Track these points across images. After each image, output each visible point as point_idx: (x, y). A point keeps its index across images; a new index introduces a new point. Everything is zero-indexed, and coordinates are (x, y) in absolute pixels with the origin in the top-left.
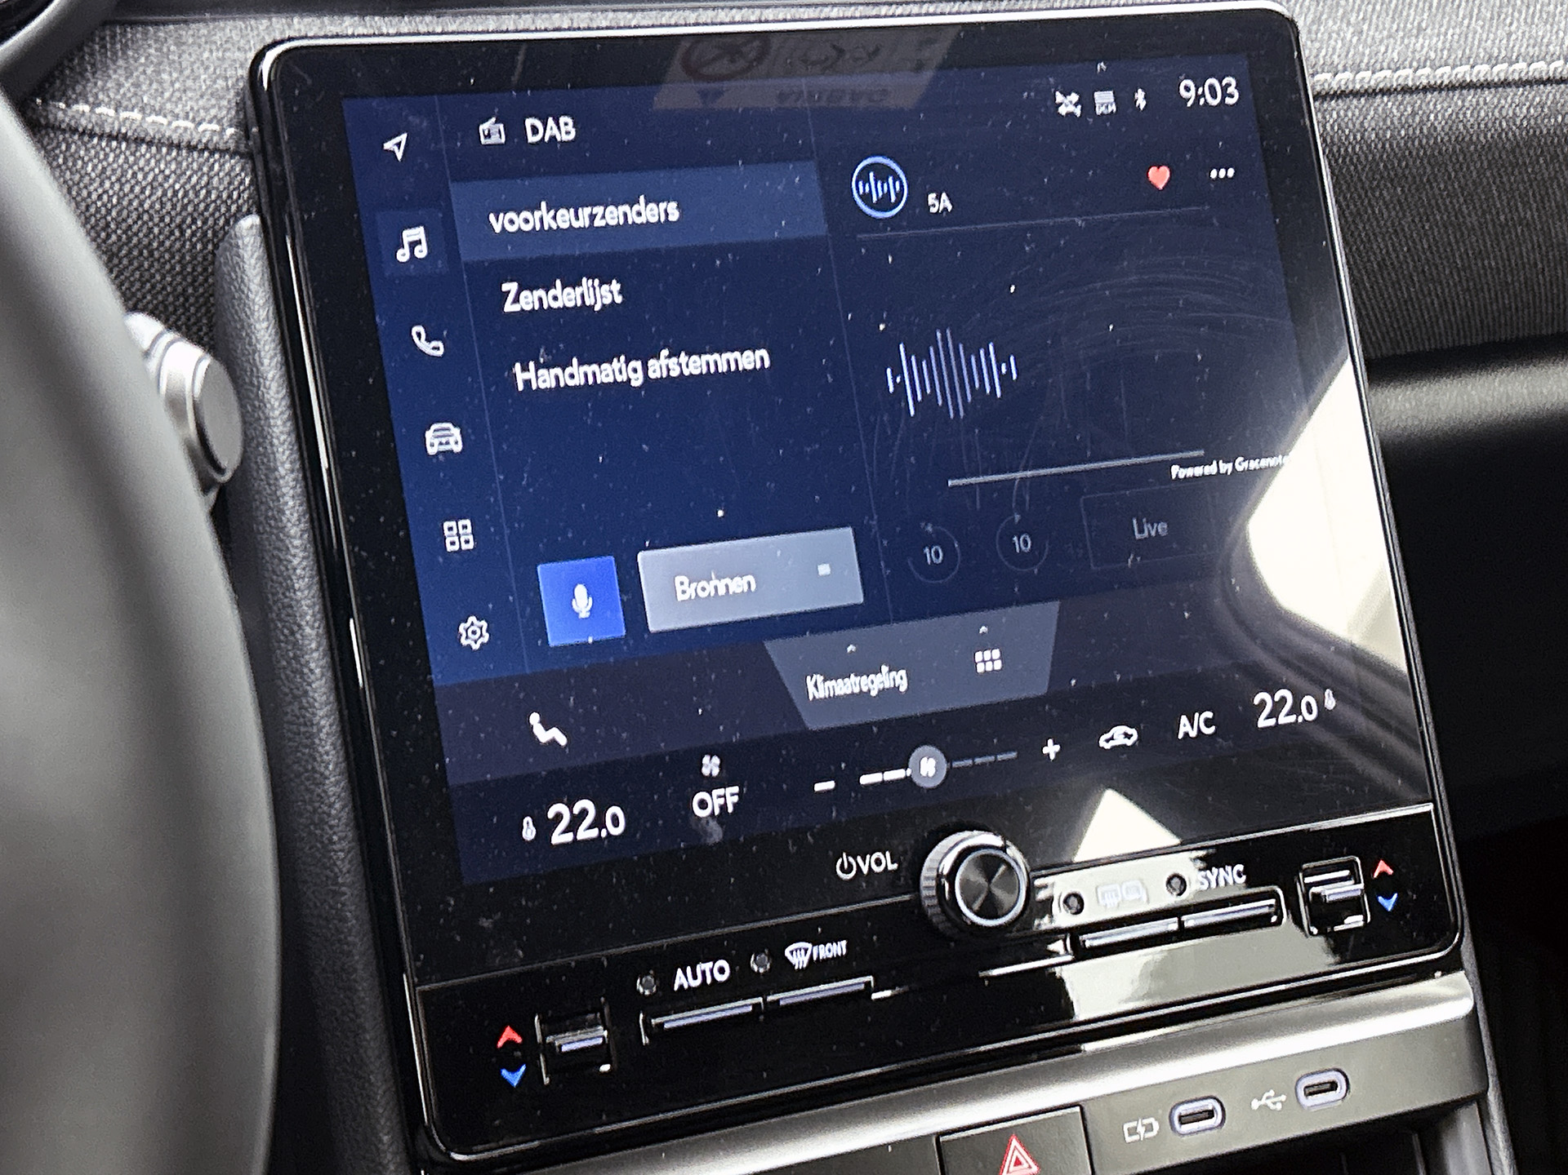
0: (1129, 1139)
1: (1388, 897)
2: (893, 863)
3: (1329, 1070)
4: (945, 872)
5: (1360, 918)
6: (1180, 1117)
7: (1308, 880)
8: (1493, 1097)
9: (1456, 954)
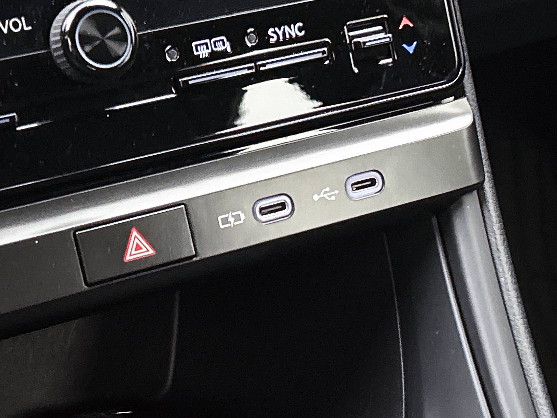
0: (222, 227)
1: (410, 45)
2: (27, 26)
3: (369, 171)
4: (68, 29)
5: (390, 60)
6: (261, 209)
7: (351, 34)
8: (488, 186)
9: (460, 85)
